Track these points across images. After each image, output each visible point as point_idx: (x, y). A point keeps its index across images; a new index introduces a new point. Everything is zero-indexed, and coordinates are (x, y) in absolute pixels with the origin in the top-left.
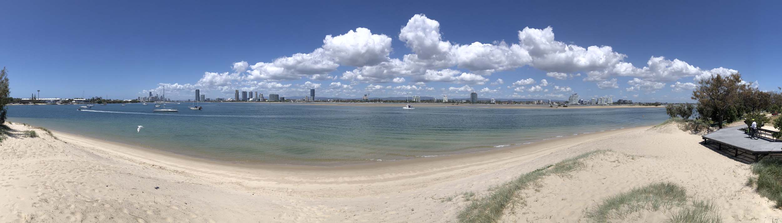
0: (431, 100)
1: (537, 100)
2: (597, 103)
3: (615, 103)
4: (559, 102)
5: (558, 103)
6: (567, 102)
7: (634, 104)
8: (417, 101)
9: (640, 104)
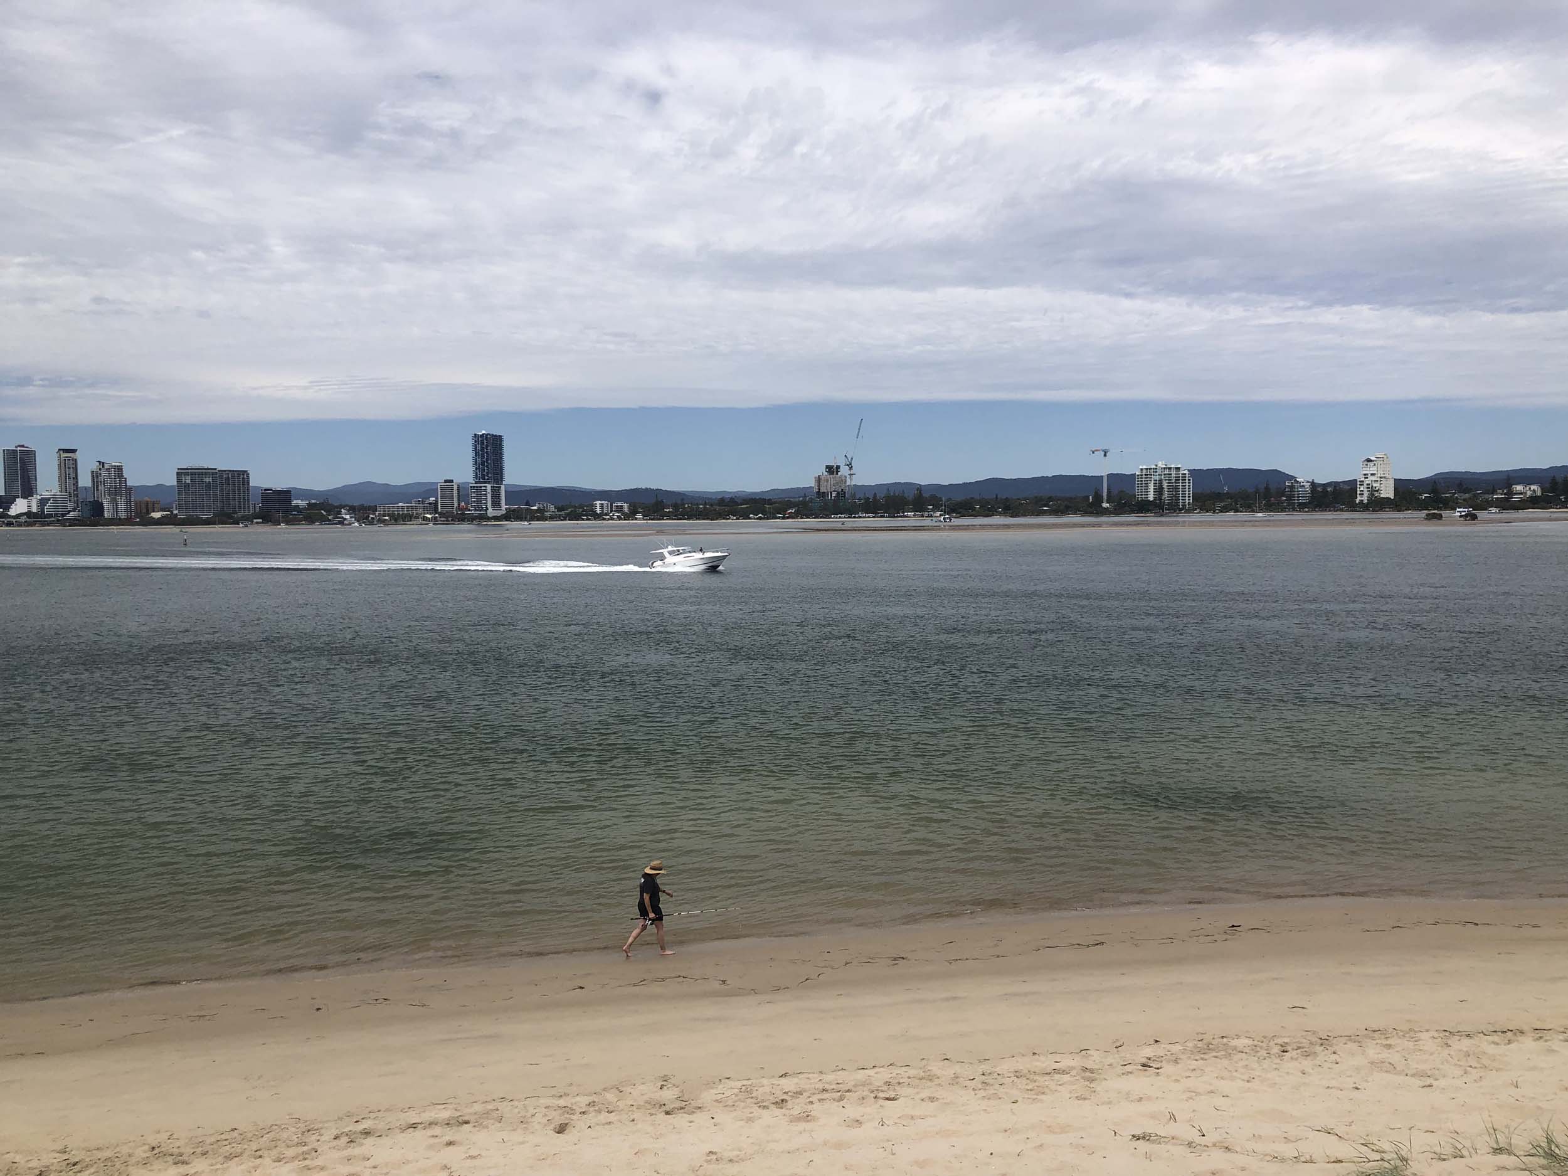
0: (1267, 488)
8: (1166, 496)
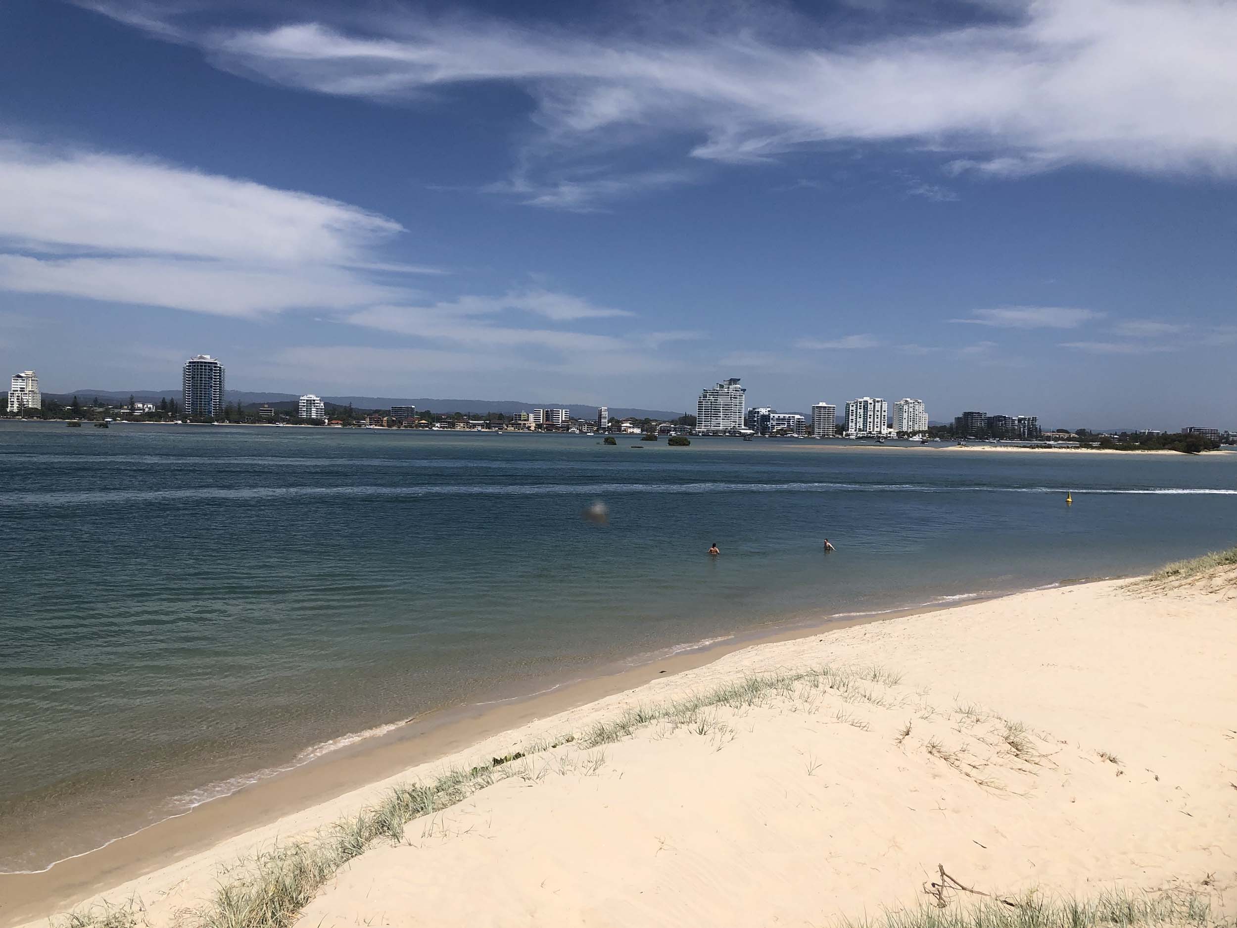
1: (540, 406)
2: (842, 428)
3: (936, 432)
4: (647, 421)
5: (643, 423)
6: (689, 421)
7: (1048, 438)
9: (1084, 438)
